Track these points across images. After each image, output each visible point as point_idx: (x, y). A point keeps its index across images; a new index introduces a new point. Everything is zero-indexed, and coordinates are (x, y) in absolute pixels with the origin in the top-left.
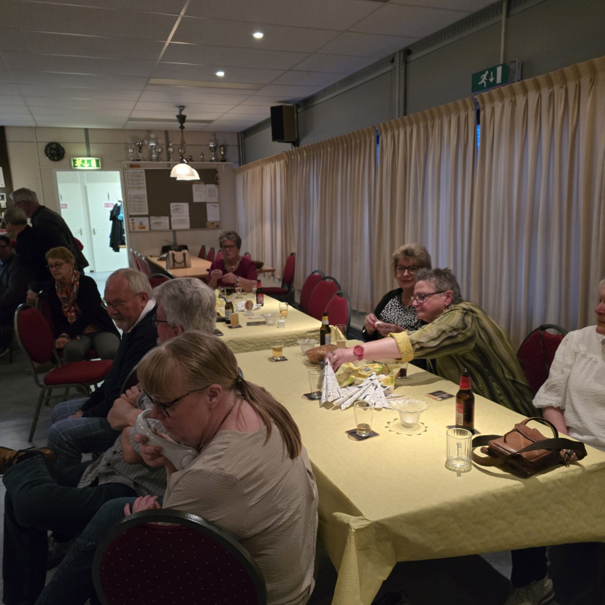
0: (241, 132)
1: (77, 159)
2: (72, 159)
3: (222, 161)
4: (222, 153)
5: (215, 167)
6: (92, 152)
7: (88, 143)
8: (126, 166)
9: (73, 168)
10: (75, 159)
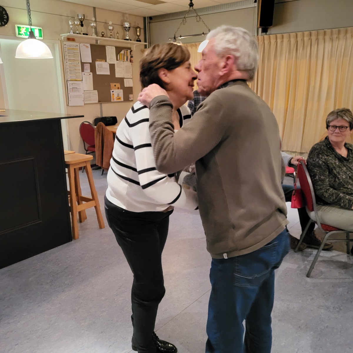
0: (147, 17)
1: (21, 26)
2: (16, 26)
3: (137, 41)
4: (138, 34)
5: (129, 46)
6: (33, 21)
7: (29, 11)
8: (63, 38)
9: (17, 35)
10: (19, 26)
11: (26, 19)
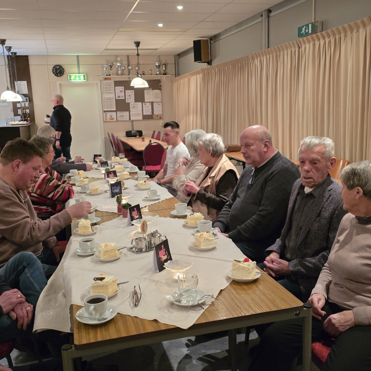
0: (177, 55)
1: (72, 75)
2: (69, 75)
4: (164, 69)
5: (159, 78)
6: (81, 70)
7: (78, 65)
8: (101, 79)
9: (69, 81)
11: (76, 70)
